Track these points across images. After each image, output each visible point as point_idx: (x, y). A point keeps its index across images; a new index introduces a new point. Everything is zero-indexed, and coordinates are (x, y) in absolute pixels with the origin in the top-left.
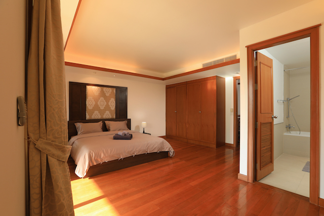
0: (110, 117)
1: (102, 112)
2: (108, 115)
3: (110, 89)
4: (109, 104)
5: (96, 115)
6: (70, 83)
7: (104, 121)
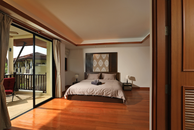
0: (105, 71)
1: (101, 68)
2: (104, 70)
3: (105, 55)
4: (105, 63)
5: (97, 70)
6: (86, 54)
7: (101, 73)
